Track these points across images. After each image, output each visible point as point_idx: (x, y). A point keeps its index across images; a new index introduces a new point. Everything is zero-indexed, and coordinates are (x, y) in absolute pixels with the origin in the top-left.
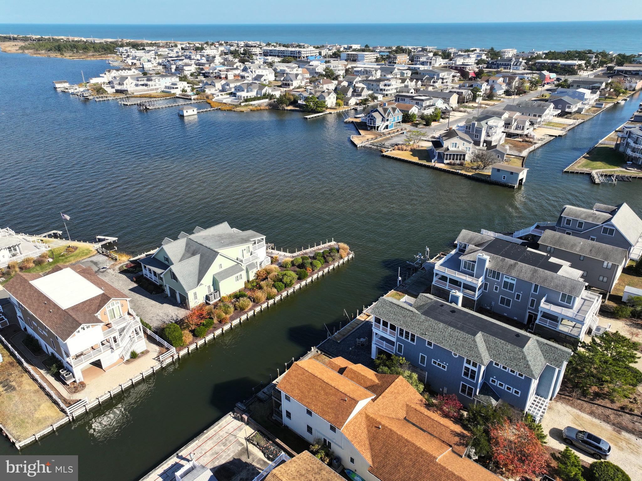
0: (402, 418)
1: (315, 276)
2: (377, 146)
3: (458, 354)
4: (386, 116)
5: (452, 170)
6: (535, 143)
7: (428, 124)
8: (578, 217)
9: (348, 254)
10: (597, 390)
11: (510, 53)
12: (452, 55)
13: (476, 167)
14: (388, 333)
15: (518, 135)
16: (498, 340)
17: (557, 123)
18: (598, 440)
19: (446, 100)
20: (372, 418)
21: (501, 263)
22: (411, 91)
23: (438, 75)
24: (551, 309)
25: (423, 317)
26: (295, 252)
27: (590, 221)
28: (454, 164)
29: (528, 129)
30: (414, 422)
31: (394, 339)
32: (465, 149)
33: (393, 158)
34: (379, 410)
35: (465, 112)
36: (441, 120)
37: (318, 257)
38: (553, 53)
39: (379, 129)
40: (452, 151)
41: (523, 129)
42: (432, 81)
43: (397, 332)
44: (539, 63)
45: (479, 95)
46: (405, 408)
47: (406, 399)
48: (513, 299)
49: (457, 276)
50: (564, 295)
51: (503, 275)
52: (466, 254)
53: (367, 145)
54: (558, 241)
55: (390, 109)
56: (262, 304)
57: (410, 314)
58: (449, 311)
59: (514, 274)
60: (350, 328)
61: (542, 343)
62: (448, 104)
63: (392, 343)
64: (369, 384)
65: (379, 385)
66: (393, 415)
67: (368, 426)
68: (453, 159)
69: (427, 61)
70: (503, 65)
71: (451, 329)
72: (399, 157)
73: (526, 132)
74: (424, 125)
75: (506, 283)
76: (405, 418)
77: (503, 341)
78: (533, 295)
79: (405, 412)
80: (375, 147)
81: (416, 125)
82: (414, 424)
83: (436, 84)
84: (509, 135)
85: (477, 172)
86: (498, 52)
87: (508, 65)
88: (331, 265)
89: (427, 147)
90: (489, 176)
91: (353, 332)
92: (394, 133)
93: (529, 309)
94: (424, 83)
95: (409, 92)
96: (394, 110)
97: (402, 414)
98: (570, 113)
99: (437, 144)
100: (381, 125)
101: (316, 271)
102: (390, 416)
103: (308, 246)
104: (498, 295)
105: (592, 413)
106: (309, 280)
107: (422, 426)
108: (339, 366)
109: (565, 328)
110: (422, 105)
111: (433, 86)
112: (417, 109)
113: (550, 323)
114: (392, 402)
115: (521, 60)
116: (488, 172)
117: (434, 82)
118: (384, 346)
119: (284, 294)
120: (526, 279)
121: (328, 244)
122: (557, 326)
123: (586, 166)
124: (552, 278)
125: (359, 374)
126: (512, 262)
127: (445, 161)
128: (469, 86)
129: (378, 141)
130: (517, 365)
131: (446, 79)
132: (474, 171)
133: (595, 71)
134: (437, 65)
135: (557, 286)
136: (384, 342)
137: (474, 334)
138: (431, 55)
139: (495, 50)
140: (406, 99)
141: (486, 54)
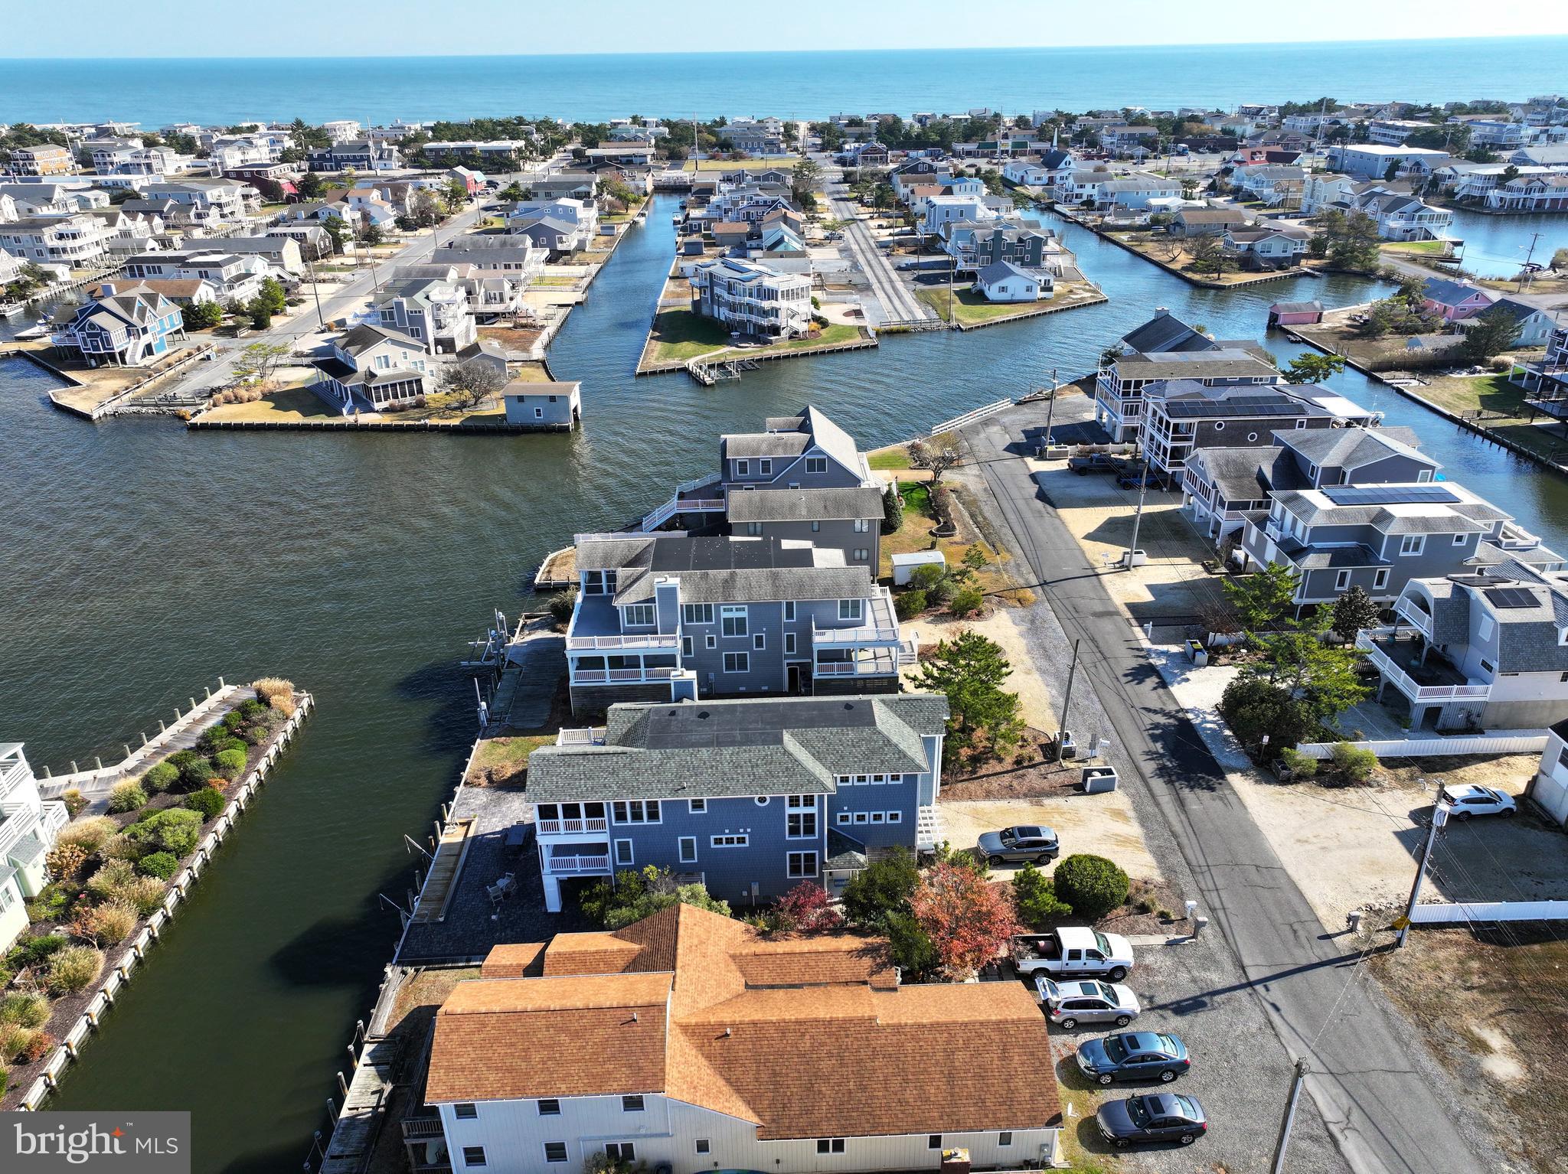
0: (742, 989)
1: (242, 794)
2: (156, 405)
3: (768, 796)
4: (135, 319)
5: (406, 423)
6: (543, 327)
7: (260, 324)
8: (756, 451)
9: (298, 700)
10: (969, 752)
11: (347, 132)
12: (199, 143)
13: (456, 405)
14: (585, 830)
15: (496, 315)
16: (826, 732)
17: (556, 278)
18: (1035, 831)
19: (275, 258)
20: (697, 1025)
21: (703, 585)
22: (148, 247)
23: (202, 197)
24: (837, 639)
25: (656, 754)
26: (124, 757)
27: (780, 454)
28: (403, 408)
29: (511, 299)
30: (770, 982)
31: (602, 838)
32: (413, 367)
33: (229, 428)
34: (695, 1001)
35: (333, 280)
36: (289, 309)
37: (217, 742)
38: (448, 126)
39: (127, 358)
40: (387, 378)
41: (502, 300)
42: (192, 214)
43: (609, 816)
44: (431, 150)
45: (345, 236)
46: (733, 967)
47: (722, 943)
48: (750, 649)
49: (625, 645)
50: (844, 605)
51: (718, 606)
52: (622, 592)
53: (120, 410)
54: (763, 507)
55: (141, 301)
56: (131, 939)
57: (622, 761)
58: (694, 718)
59: (740, 597)
60: (441, 875)
61: (891, 701)
62: (282, 266)
63: (601, 849)
64: (621, 963)
65: (648, 949)
66: (725, 995)
67: (700, 1048)
68: (396, 397)
69: (137, 161)
70: (348, 159)
71: (727, 751)
72: (245, 421)
73: (512, 306)
74: (252, 328)
75: (728, 622)
76: (747, 986)
77: (835, 730)
78: (788, 627)
79: (738, 974)
80: (153, 410)
81: (231, 332)
82: (772, 987)
83: (205, 221)
84: (481, 319)
85: (467, 413)
86: (319, 130)
87: (362, 159)
88: (267, 747)
89: (307, 381)
90: (503, 417)
91: (460, 879)
92: (180, 361)
93: (787, 657)
94: (171, 222)
95: (144, 250)
96: (152, 299)
97: (737, 982)
98: (567, 253)
99: (334, 364)
100: (130, 347)
101: (236, 779)
102: (722, 999)
103: (158, 725)
104: (718, 652)
105: (988, 795)
106: (231, 810)
107: (789, 981)
108: (519, 965)
109: (865, 665)
110: (220, 279)
111: (201, 226)
112: (211, 291)
113: (840, 668)
114: (704, 969)
115: (385, 145)
116: (493, 407)
117: (199, 216)
118: (579, 867)
119: (183, 879)
120: (769, 599)
121: (212, 700)
122: (852, 668)
123: (668, 354)
124: (811, 578)
125: (585, 953)
126: (724, 573)
127: (377, 406)
128: (308, 218)
129: (149, 394)
130: (882, 762)
131: (228, 204)
132: (458, 413)
133: (550, 161)
134: (170, 171)
135: (826, 590)
136: (577, 857)
137: (779, 741)
138: (137, 144)
139: (306, 124)
140: (164, 267)
141: (291, 137)
